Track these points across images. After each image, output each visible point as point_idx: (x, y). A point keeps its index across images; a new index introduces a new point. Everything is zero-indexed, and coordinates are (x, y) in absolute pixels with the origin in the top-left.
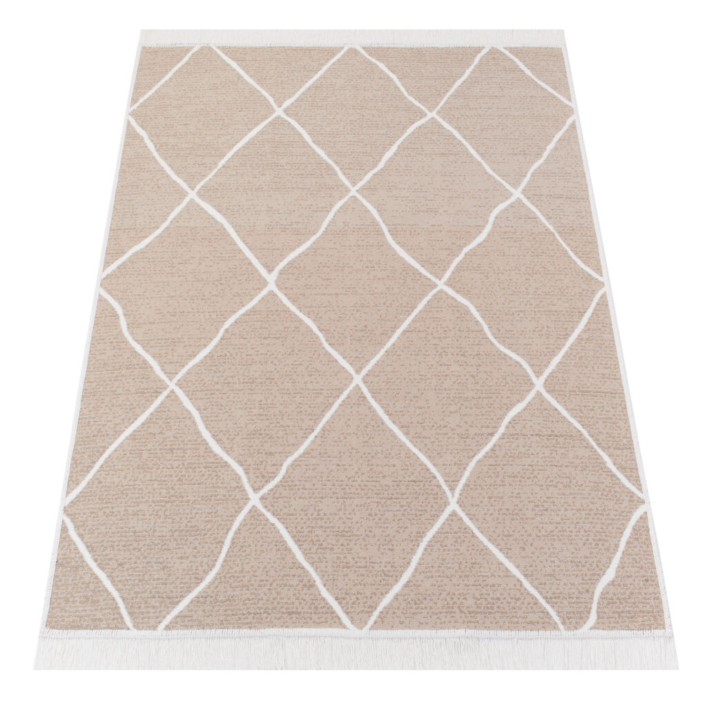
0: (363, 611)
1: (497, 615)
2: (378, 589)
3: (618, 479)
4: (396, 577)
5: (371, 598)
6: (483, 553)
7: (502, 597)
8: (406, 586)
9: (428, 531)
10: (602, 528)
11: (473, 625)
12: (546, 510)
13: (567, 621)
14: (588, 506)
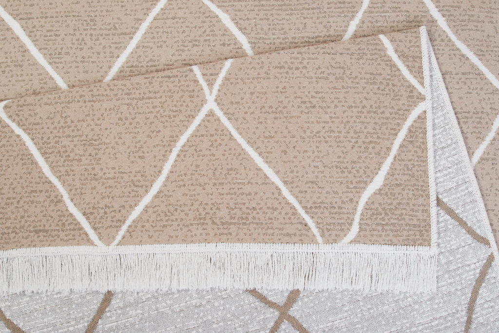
0: (111, 226)
1: (252, 226)
2: (127, 202)
3: (398, 70)
4: (147, 187)
5: (120, 211)
6: (240, 157)
7: (258, 207)
8: (156, 197)
9: (181, 135)
10: (374, 129)
11: (225, 237)
12: (314, 107)
13: (327, 234)
14: (361, 102)
